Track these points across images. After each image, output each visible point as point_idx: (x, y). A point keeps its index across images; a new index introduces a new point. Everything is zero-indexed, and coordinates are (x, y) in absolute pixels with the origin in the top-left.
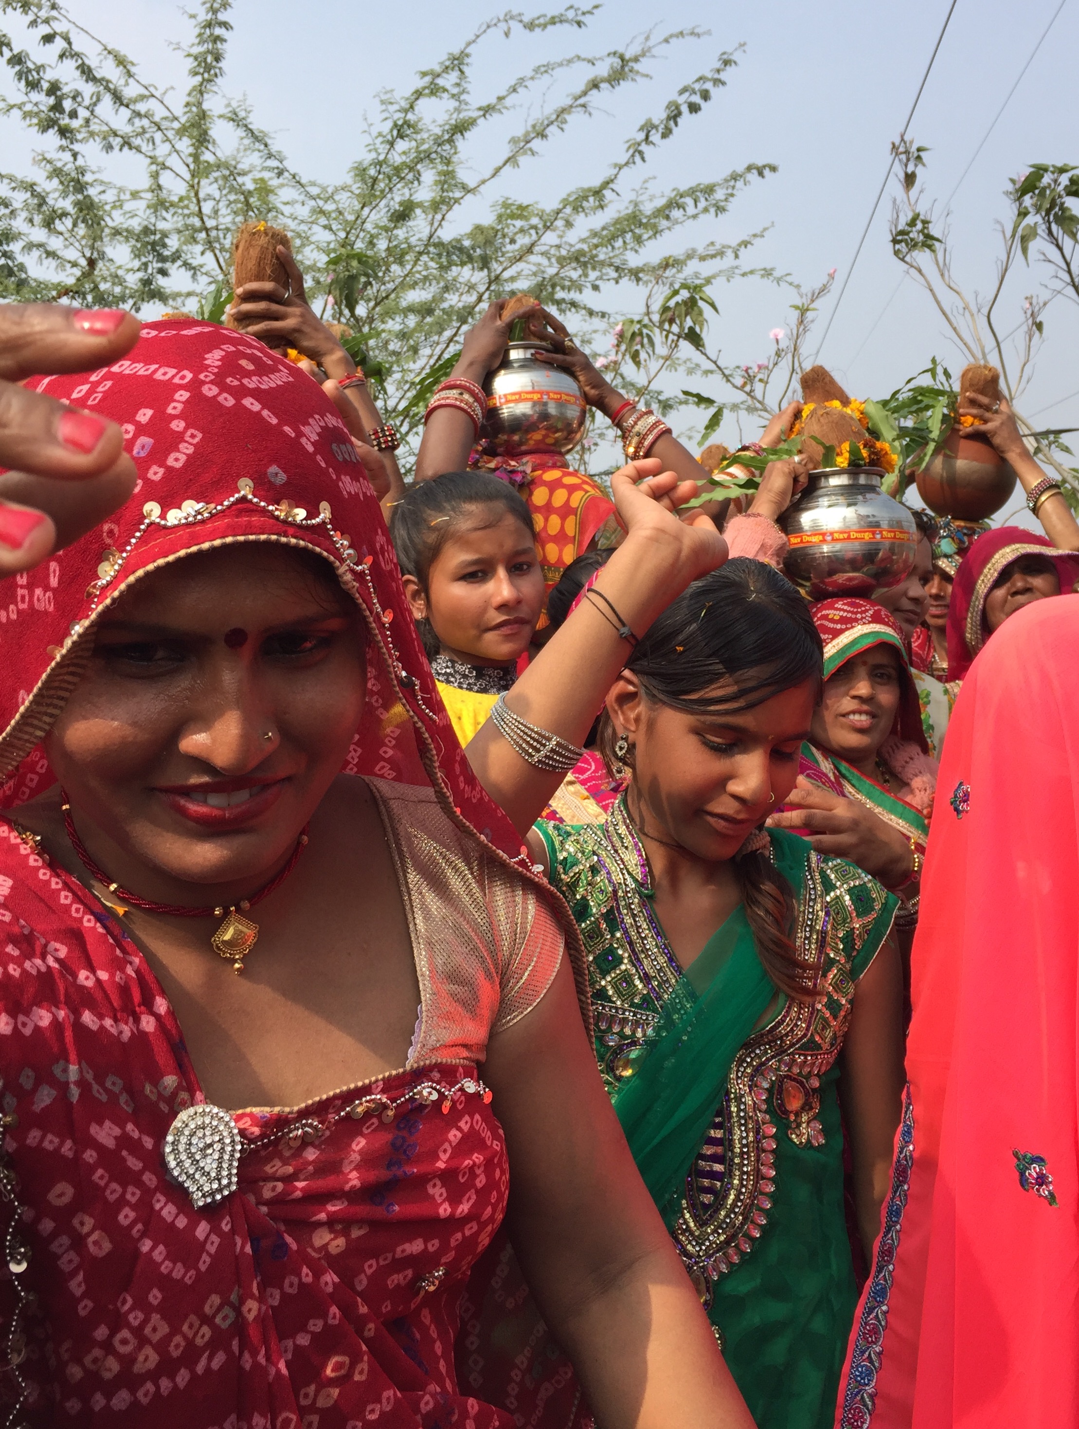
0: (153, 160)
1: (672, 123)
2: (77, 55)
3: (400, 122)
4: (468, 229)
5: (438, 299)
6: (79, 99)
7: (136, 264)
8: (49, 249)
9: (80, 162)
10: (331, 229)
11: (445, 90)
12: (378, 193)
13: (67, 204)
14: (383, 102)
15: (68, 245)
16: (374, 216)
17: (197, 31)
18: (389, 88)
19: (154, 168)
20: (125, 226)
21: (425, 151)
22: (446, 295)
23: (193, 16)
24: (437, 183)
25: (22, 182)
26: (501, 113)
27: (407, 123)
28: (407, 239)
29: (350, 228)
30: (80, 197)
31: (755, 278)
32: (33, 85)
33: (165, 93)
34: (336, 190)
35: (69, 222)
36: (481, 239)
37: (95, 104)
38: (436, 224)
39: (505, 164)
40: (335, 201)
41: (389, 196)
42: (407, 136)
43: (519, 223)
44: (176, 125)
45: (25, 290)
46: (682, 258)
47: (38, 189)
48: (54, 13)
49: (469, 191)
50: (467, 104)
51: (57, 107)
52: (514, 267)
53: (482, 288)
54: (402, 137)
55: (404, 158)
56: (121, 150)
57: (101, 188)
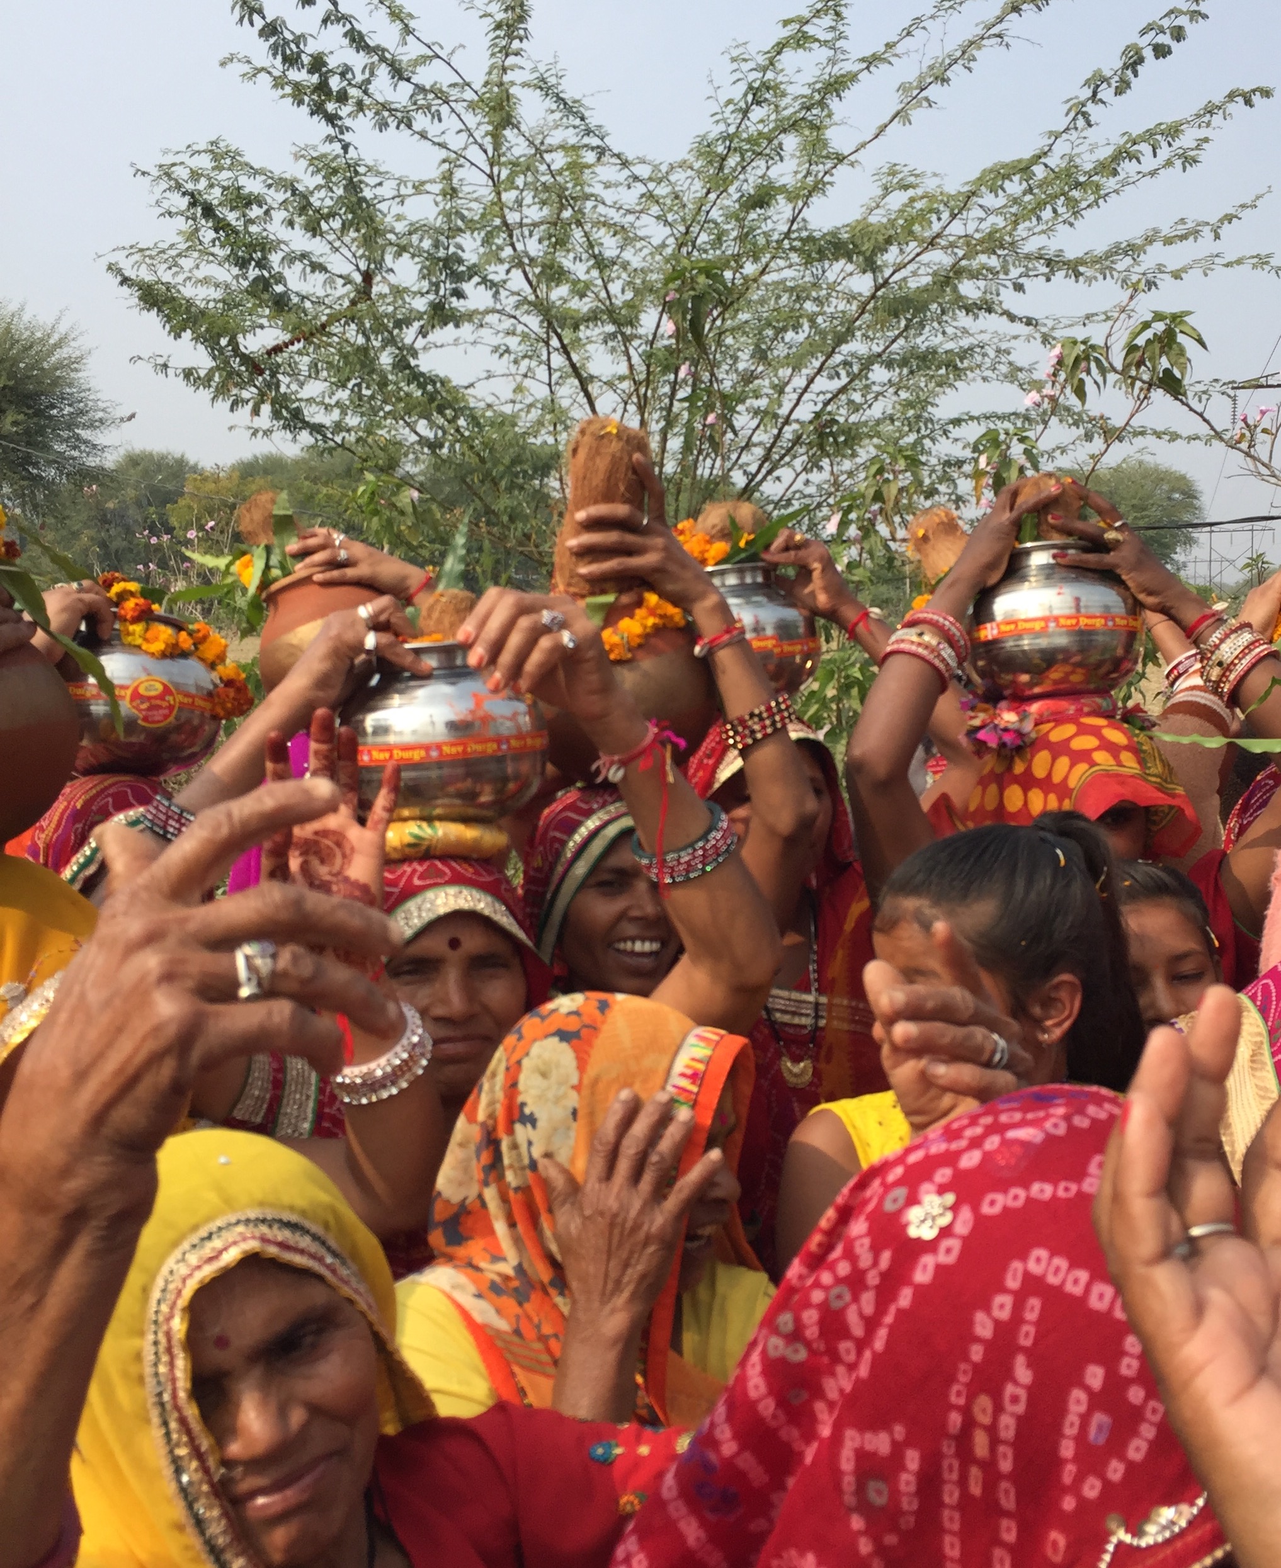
1: (1129, 72)
2: (345, 18)
3: (756, 85)
6: (349, 76)
7: (425, 284)
8: (314, 259)
10: (666, 221)
11: (814, 38)
12: (727, 174)
14: (734, 60)
16: (722, 203)
18: (741, 41)
21: (789, 119)
24: (802, 154)
25: (280, 179)
26: (890, 63)
27: (766, 85)
29: (691, 218)
31: (1246, 268)
32: (292, 60)
33: (453, 52)
34: (672, 168)
37: (368, 81)
39: (891, 120)
40: (670, 183)
41: (741, 178)
42: (766, 100)
44: (468, 94)
45: (284, 307)
46: (1139, 242)
47: (300, 187)
49: (841, 161)
50: (844, 52)
51: (323, 88)
53: (865, 296)
54: (759, 103)
55: (760, 126)
56: (398, 127)
57: (377, 180)
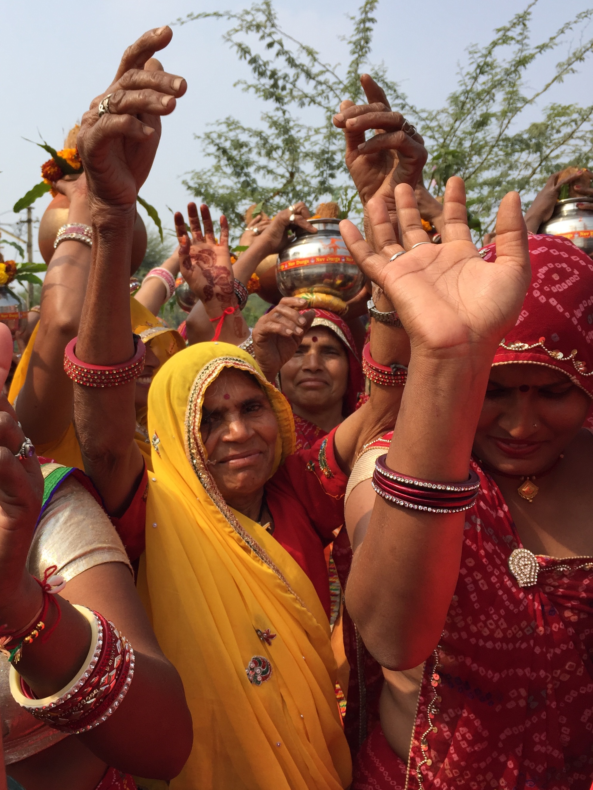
0: (328, 109)
2: (286, 52)
3: (482, 64)
4: (527, 127)
5: (505, 175)
6: (287, 79)
7: (317, 172)
8: (269, 169)
9: (287, 116)
10: (434, 138)
11: (512, 38)
12: (465, 111)
13: (279, 142)
14: (470, 53)
15: (279, 165)
16: (462, 126)
17: (355, 27)
18: (474, 43)
19: (329, 113)
20: (311, 151)
21: (498, 80)
22: (510, 172)
23: (353, 18)
24: (505, 100)
25: (255, 132)
26: (552, 48)
27: (486, 64)
28: (484, 138)
29: (446, 135)
30: (287, 136)
32: (262, 74)
33: (335, 68)
34: (438, 113)
35: (280, 152)
36: (536, 132)
37: (296, 80)
38: (504, 126)
39: (553, 81)
40: (437, 120)
41: (473, 112)
42: (486, 72)
43: (563, 119)
44: (341, 86)
45: (256, 194)
47: (264, 135)
48: (273, 29)
49: (527, 103)
50: (527, 45)
51: (275, 86)
52: (559, 149)
53: (536, 165)
54: (483, 73)
55: (483, 86)
56: (309, 105)
57: (298, 129)
